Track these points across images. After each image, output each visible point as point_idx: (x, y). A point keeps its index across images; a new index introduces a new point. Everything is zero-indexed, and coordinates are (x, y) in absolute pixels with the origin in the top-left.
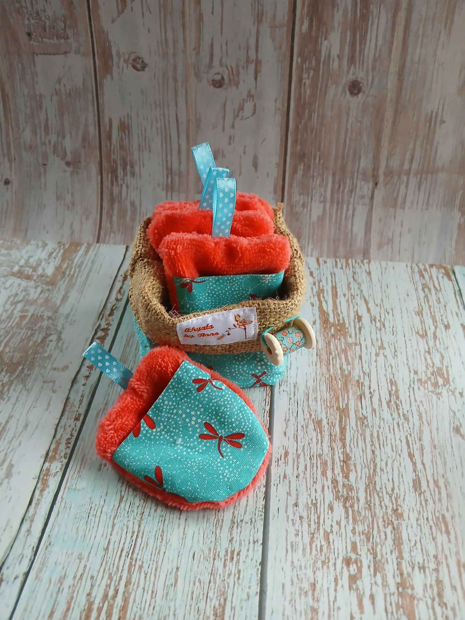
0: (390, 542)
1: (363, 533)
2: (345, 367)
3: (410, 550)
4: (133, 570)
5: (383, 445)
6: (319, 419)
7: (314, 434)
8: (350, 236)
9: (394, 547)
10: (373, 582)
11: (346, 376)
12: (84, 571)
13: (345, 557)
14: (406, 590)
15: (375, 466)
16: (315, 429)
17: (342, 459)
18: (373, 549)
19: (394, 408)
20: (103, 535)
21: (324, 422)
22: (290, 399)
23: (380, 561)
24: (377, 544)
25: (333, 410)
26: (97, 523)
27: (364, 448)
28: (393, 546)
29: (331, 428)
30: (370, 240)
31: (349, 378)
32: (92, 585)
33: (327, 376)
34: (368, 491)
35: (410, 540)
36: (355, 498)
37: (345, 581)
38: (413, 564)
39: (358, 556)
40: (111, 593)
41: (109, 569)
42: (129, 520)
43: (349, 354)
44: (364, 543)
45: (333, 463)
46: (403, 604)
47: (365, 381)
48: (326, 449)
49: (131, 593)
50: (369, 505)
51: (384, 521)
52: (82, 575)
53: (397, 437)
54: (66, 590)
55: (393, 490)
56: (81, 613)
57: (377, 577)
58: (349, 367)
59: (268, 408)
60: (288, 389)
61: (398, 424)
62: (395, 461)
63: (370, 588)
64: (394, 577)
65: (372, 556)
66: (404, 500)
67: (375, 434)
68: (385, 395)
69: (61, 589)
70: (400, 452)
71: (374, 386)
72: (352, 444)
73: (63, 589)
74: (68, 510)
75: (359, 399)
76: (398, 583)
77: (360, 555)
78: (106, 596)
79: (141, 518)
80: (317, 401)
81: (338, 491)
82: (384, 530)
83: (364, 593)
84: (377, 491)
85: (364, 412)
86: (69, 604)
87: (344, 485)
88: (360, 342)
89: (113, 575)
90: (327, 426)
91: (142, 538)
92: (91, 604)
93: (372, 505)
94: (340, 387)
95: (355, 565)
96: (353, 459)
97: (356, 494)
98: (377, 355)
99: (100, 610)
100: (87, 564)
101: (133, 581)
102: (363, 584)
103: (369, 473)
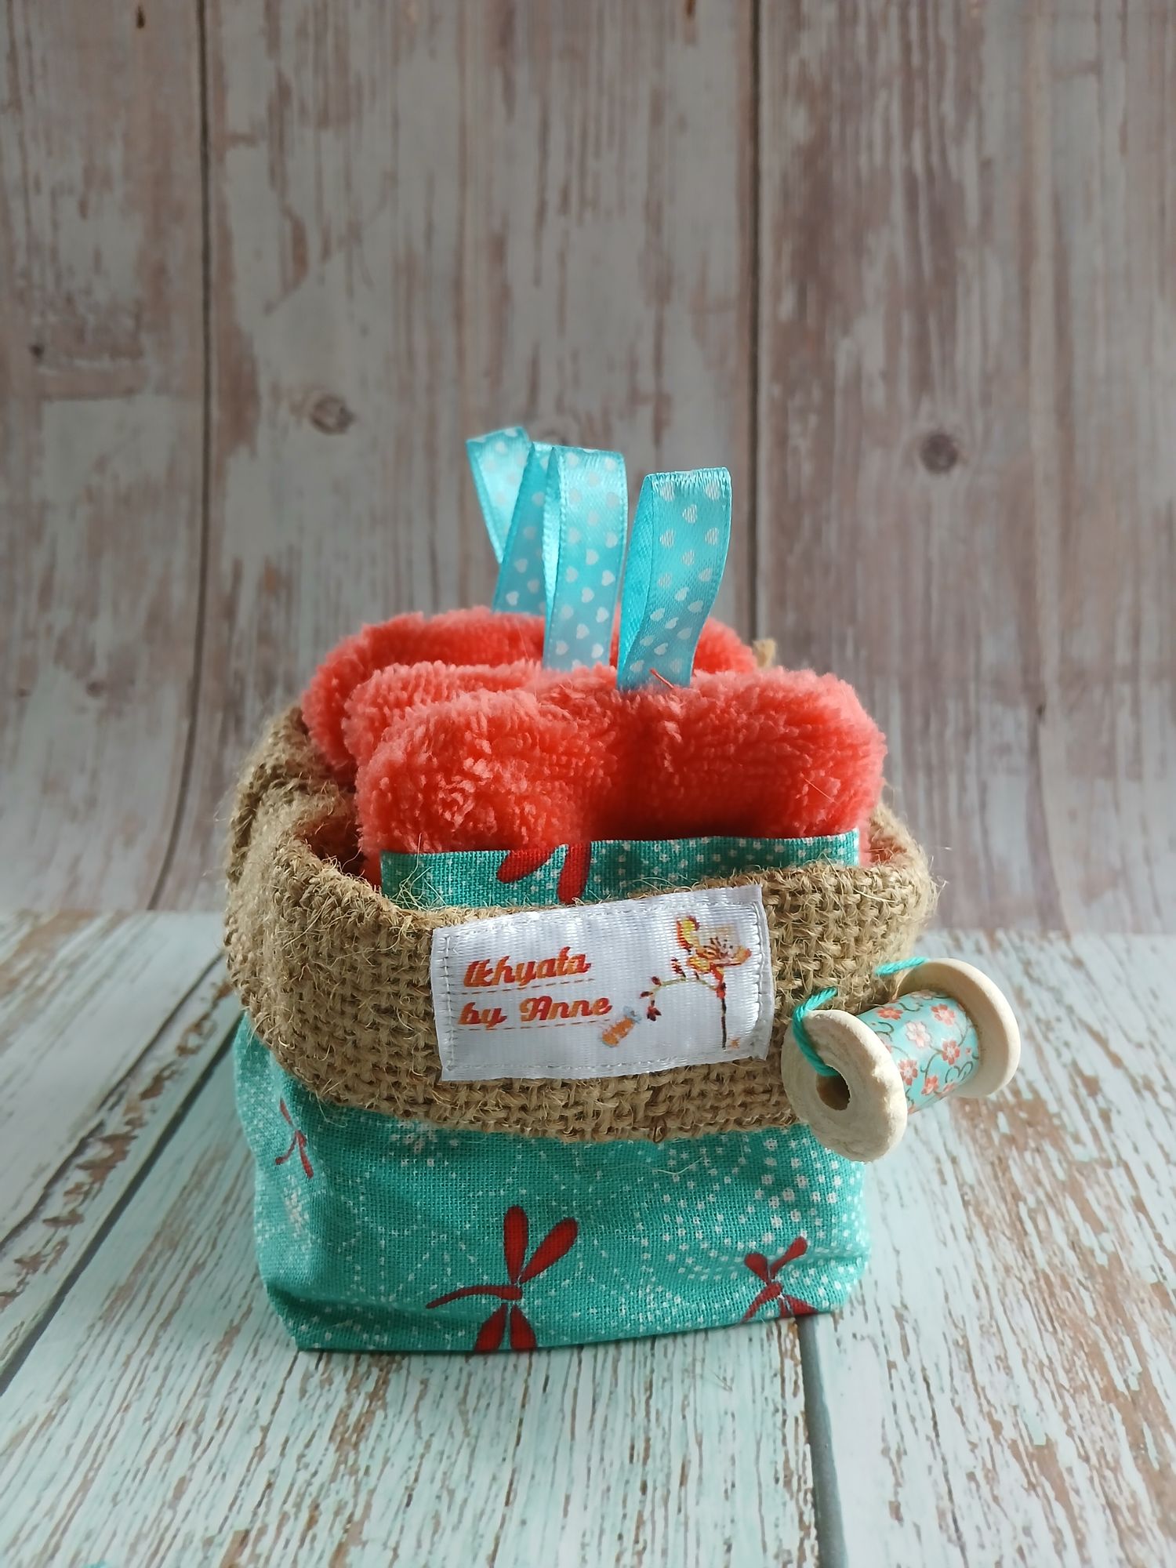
8: (982, 864)
30: (1051, 873)
88: (1119, 1157)
90: (1081, 1473)
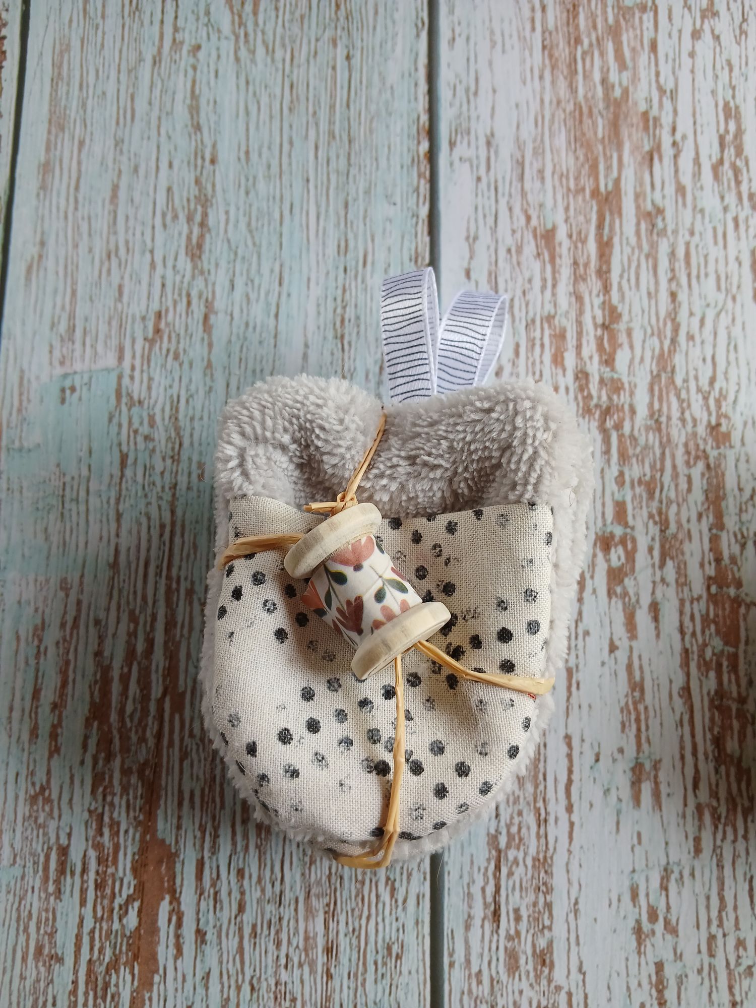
0: (698, 495)
1: (640, 482)
2: (613, 77)
3: (741, 510)
4: (175, 599)
5: (698, 277)
6: (549, 226)
7: (537, 266)
9: (706, 506)
10: (658, 579)
11: (618, 104)
12: (79, 610)
13: (600, 533)
14: (725, 589)
15: (676, 329)
16: (539, 255)
17: (600, 320)
18: (660, 513)
19: (729, 180)
20: (101, 538)
21: (562, 234)
22: (479, 179)
23: (675, 536)
24: (670, 502)
25: (584, 200)
26: (83, 516)
27: (652, 289)
28: (703, 504)
29: (576, 247)
31: (624, 108)
32: (100, 637)
33: (570, 107)
34: (656, 388)
35: (741, 490)
36: (626, 407)
37: (600, 580)
38: (743, 536)
39: (628, 530)
40: (140, 647)
41: (128, 603)
42: (149, 504)
43: (624, 38)
44: (641, 502)
45: (580, 334)
46: (716, 615)
47: (663, 114)
48: (564, 301)
49: (180, 642)
50: (657, 421)
51: (688, 453)
52: (76, 619)
53: (732, 252)
54: (52, 651)
55: (712, 381)
56: (90, 687)
57: (665, 570)
58: (626, 75)
59: (424, 211)
60: (471, 153)
61: (736, 220)
62: (723, 314)
63: (650, 591)
64: (702, 565)
65: (658, 528)
66: (735, 402)
67: (681, 252)
68: (709, 149)
69: (42, 649)
70: (734, 290)
71: (684, 126)
72: (624, 283)
73: (46, 649)
74: (17, 495)
75: (647, 162)
76: (710, 578)
77: (633, 528)
78: (131, 654)
79: (174, 495)
80: (543, 179)
81: (590, 396)
82: (686, 472)
83: (638, 601)
84: (676, 388)
85: (657, 196)
86: (64, 673)
87: (602, 381)
89: (137, 612)
91: (183, 535)
92: (105, 671)
93: (663, 419)
94: (600, 135)
95: (620, 550)
96: (625, 318)
97: (628, 400)
98: (696, 35)
99: (125, 680)
100: (81, 597)
101: (179, 619)
102: (637, 585)
103: (662, 348)
